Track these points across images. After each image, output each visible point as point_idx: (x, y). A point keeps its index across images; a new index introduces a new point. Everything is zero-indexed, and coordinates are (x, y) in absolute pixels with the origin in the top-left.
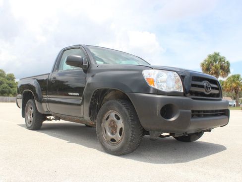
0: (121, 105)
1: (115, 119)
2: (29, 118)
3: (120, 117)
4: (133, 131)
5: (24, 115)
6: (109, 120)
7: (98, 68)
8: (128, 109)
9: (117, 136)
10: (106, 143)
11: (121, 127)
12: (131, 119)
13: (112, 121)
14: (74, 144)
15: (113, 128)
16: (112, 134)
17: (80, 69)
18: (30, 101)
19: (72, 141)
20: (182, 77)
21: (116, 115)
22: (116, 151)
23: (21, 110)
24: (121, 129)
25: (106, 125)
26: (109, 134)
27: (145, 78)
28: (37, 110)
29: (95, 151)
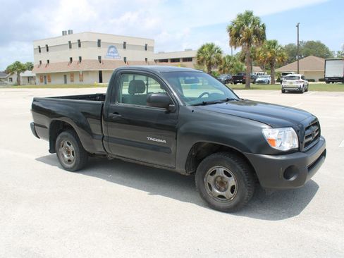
0: (233, 162)
1: (225, 176)
2: (66, 156)
3: (231, 174)
4: (249, 190)
6: (216, 176)
7: (194, 114)
8: (243, 167)
9: (228, 194)
10: (211, 199)
11: (232, 185)
12: (248, 178)
13: (220, 176)
14: (159, 196)
15: (222, 184)
16: (220, 190)
19: (153, 192)
21: (225, 171)
24: (233, 187)
25: (211, 179)
27: (267, 139)
29: (196, 207)
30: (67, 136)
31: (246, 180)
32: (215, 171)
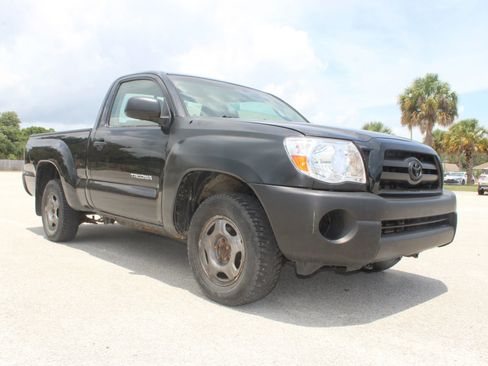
0: (238, 205)
1: (227, 233)
2: (50, 217)
3: (236, 229)
4: (262, 261)
5: (39, 210)
6: (214, 234)
7: (192, 127)
8: (252, 215)
9: (231, 269)
10: (207, 280)
11: (237, 251)
12: (259, 237)
13: (220, 236)
14: (144, 276)
15: (223, 250)
16: (221, 262)
17: (154, 126)
18: (51, 182)
19: (138, 271)
20: (365, 153)
21: (227, 225)
22: (227, 298)
23: (32, 200)
24: (239, 256)
25: (208, 243)
26: (214, 263)
27: (290, 155)
28: (66, 203)
29: (186, 293)
30: (52, 186)
31: (257, 239)
32: (213, 227)
